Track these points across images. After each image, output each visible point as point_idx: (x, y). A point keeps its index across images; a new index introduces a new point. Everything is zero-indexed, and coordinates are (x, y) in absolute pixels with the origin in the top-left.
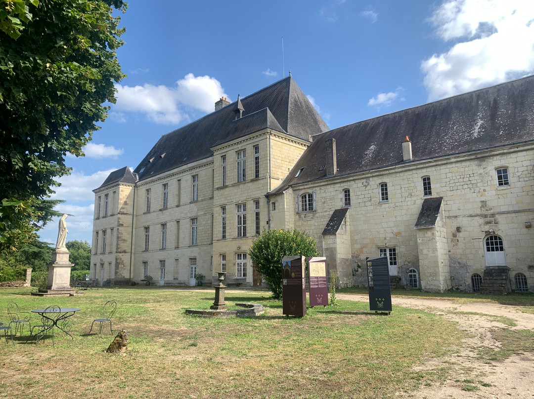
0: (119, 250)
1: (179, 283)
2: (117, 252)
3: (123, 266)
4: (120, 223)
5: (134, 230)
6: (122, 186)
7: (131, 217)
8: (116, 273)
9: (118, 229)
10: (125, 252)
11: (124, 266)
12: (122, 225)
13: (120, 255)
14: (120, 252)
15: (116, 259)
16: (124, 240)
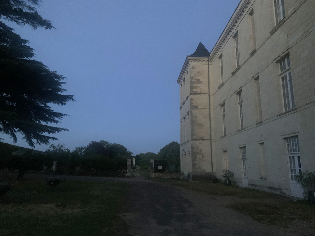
0: (195, 137)
1: (270, 188)
2: (192, 140)
3: (201, 156)
4: (194, 105)
5: (212, 112)
6: (193, 62)
7: (207, 96)
8: (194, 165)
9: (191, 112)
10: (202, 139)
11: (203, 157)
12: (196, 107)
13: (197, 143)
14: (197, 140)
15: (193, 148)
16: (201, 125)
